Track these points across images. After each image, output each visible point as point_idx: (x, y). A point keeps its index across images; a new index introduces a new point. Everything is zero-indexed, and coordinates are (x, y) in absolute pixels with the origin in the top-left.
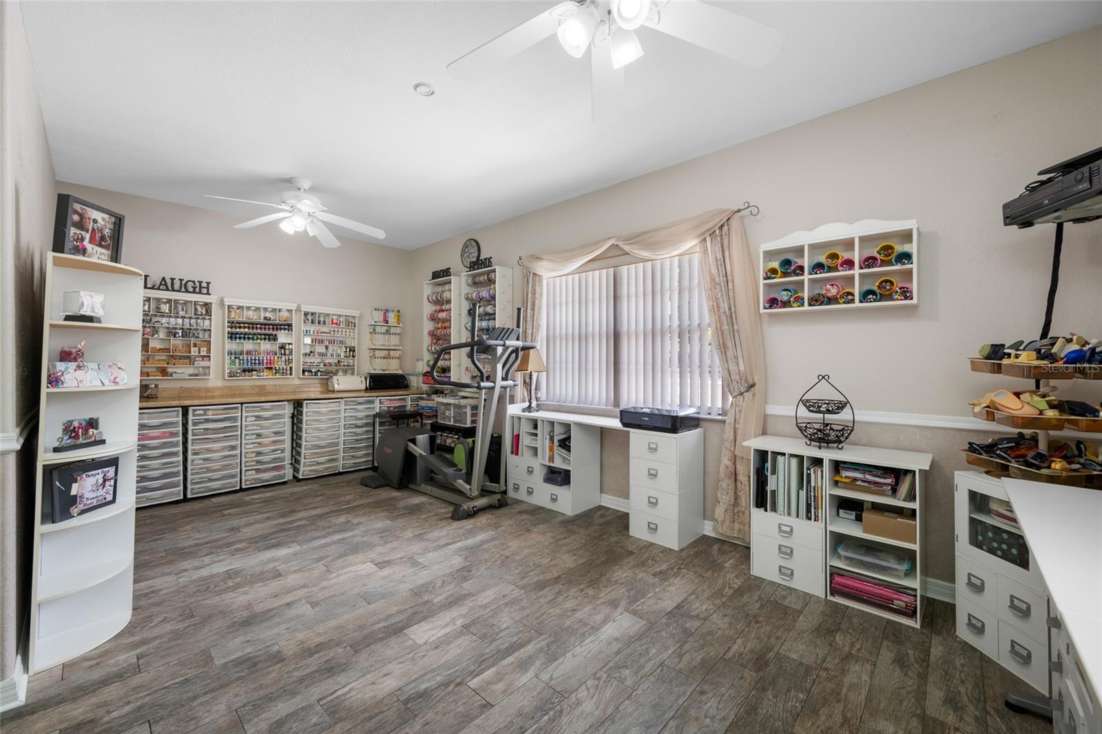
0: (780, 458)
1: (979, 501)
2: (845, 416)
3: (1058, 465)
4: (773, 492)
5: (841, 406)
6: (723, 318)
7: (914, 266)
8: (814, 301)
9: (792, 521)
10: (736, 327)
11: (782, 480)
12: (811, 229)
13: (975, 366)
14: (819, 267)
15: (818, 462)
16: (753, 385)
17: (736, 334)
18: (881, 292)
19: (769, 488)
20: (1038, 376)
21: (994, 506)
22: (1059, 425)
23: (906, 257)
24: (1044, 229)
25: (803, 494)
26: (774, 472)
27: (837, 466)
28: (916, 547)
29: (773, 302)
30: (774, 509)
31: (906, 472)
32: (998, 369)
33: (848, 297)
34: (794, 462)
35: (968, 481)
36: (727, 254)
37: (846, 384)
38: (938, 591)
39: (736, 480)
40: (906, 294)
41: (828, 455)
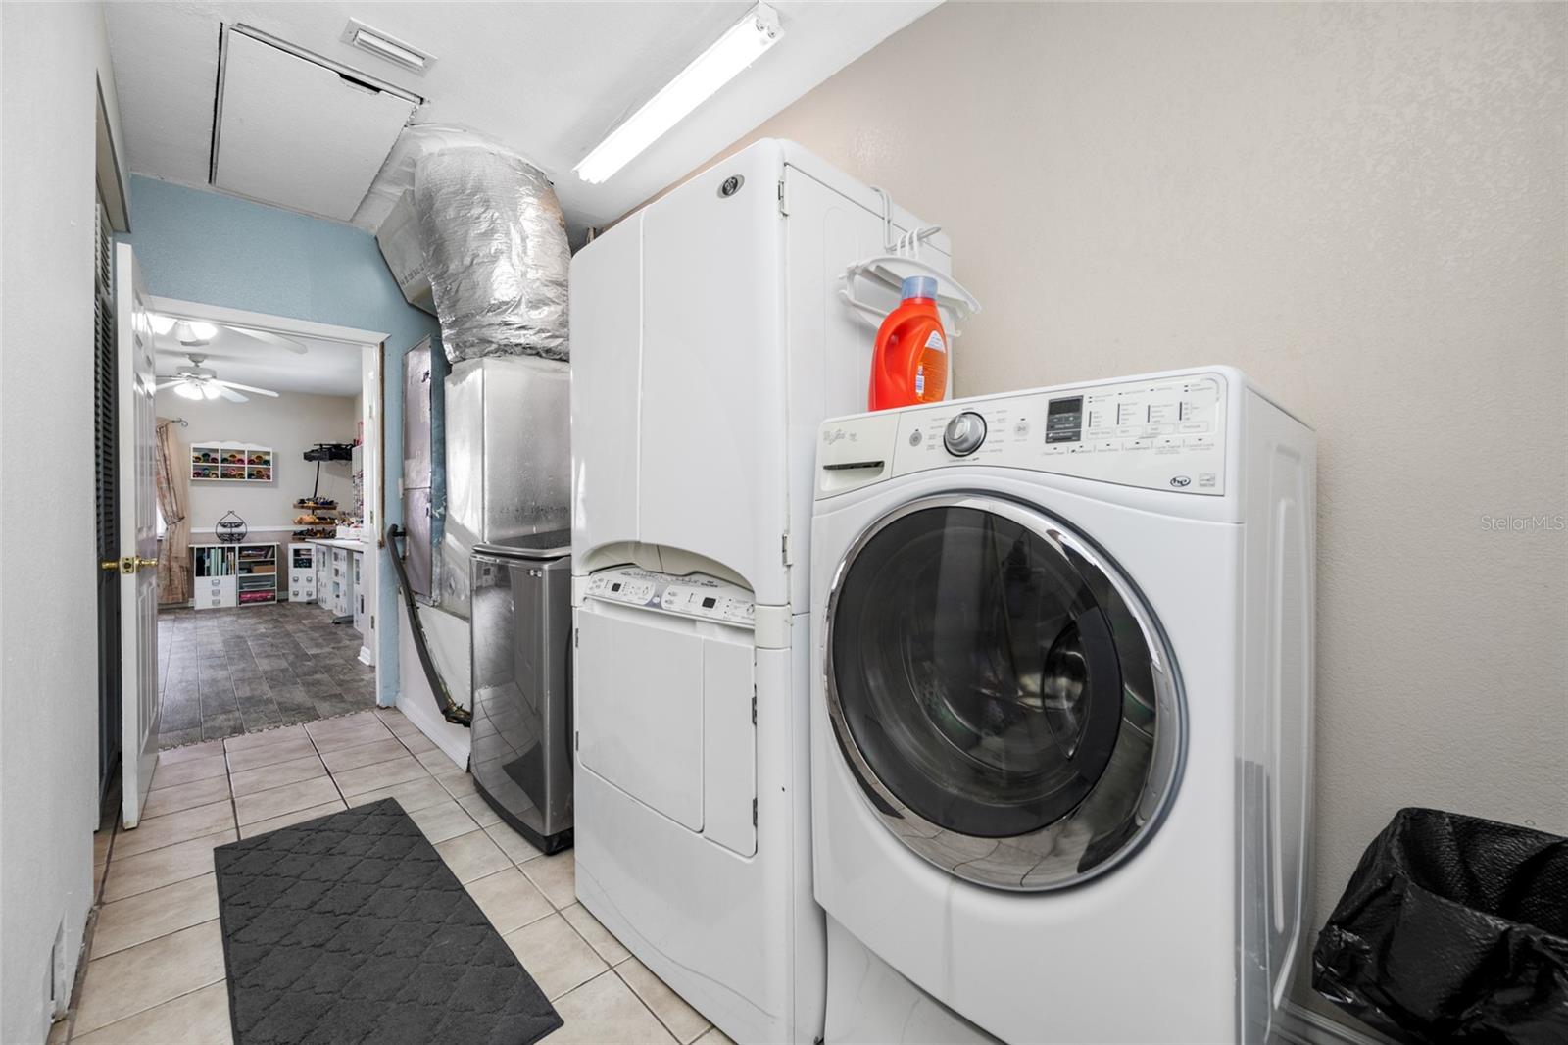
0: (212, 551)
1: (297, 552)
2: (242, 529)
3: (318, 536)
4: (208, 567)
5: (238, 526)
6: (162, 480)
7: (271, 467)
8: (224, 476)
9: (220, 577)
10: (171, 486)
11: (213, 560)
12: (222, 441)
13: (295, 506)
14: (224, 460)
15: (232, 549)
16: (183, 518)
17: (172, 491)
18: (259, 475)
19: (206, 564)
20: (314, 509)
21: (302, 552)
22: (318, 524)
23: (267, 462)
24: (315, 462)
25: (225, 564)
26: (208, 557)
27: (241, 549)
28: (276, 574)
29: (197, 474)
30: (209, 575)
31: (270, 547)
32: (302, 507)
33: (241, 476)
34: (220, 550)
35: (292, 547)
36: (165, 443)
37: (242, 514)
38: (282, 595)
39: (170, 571)
40: (268, 478)
41: (237, 546)
